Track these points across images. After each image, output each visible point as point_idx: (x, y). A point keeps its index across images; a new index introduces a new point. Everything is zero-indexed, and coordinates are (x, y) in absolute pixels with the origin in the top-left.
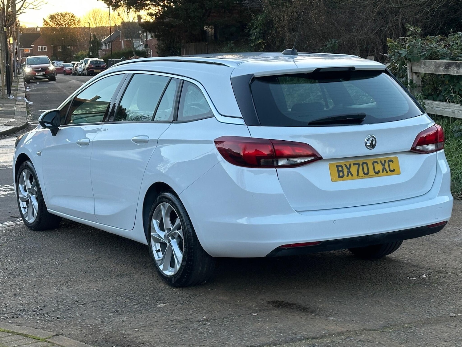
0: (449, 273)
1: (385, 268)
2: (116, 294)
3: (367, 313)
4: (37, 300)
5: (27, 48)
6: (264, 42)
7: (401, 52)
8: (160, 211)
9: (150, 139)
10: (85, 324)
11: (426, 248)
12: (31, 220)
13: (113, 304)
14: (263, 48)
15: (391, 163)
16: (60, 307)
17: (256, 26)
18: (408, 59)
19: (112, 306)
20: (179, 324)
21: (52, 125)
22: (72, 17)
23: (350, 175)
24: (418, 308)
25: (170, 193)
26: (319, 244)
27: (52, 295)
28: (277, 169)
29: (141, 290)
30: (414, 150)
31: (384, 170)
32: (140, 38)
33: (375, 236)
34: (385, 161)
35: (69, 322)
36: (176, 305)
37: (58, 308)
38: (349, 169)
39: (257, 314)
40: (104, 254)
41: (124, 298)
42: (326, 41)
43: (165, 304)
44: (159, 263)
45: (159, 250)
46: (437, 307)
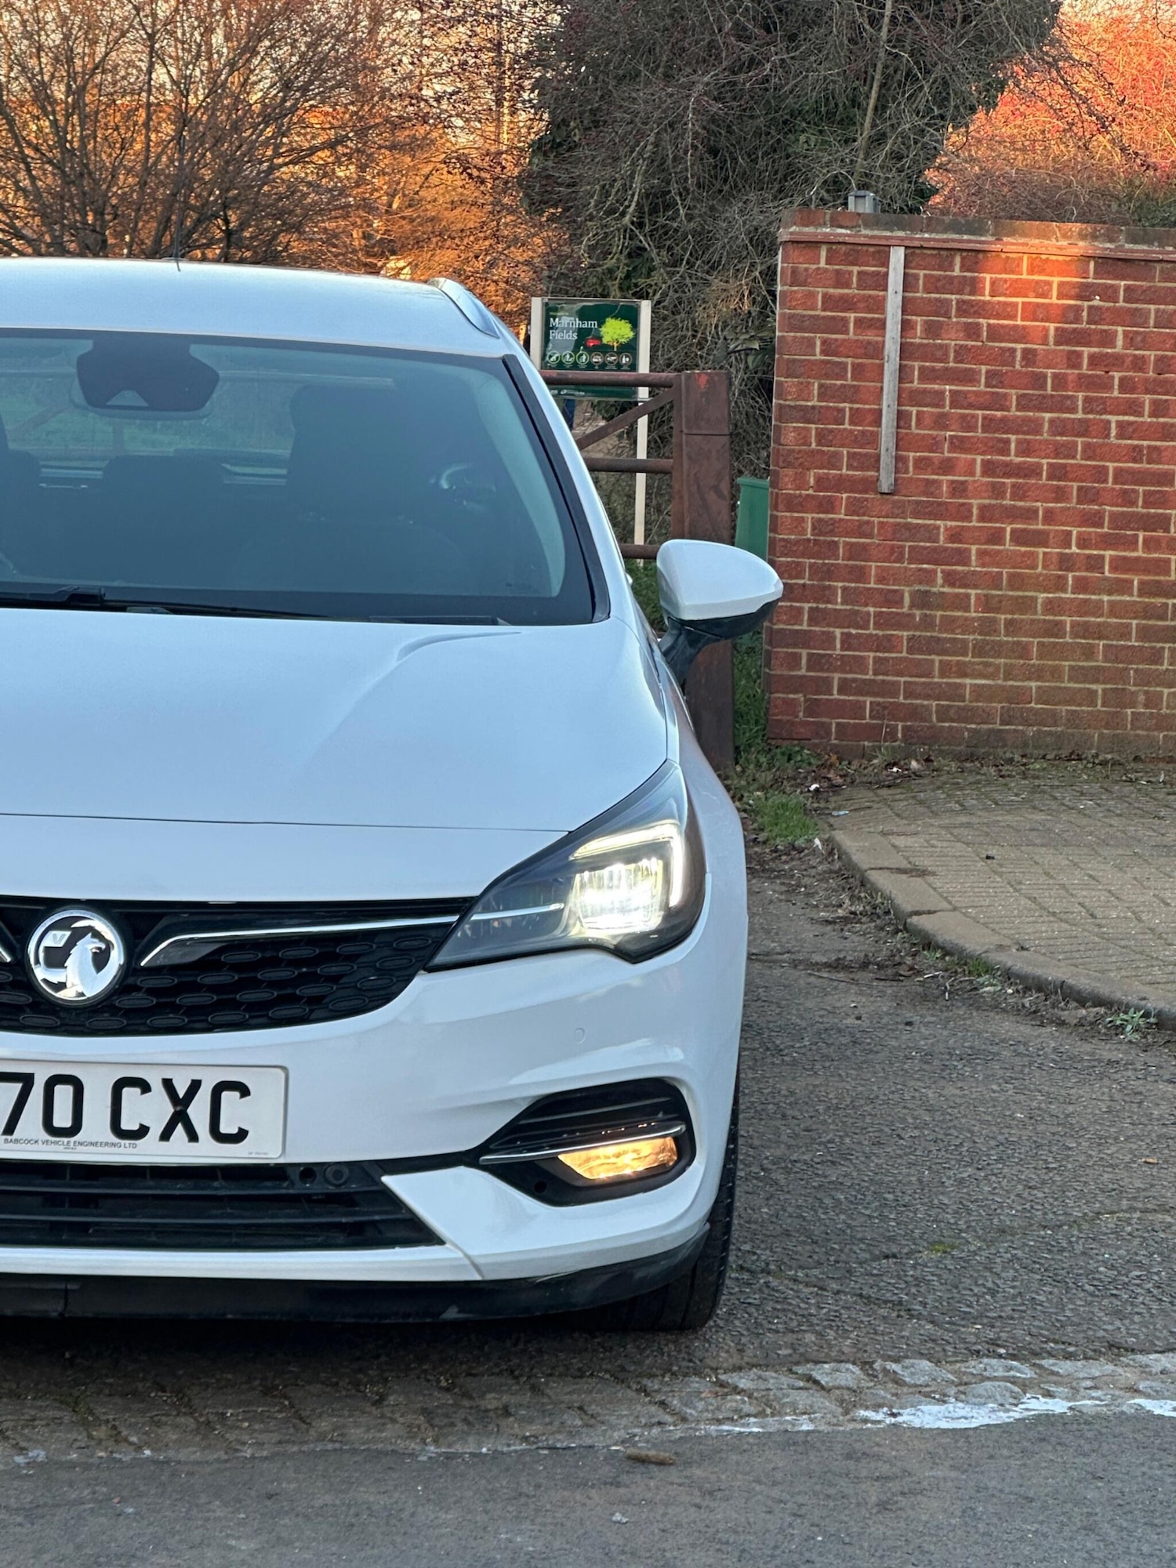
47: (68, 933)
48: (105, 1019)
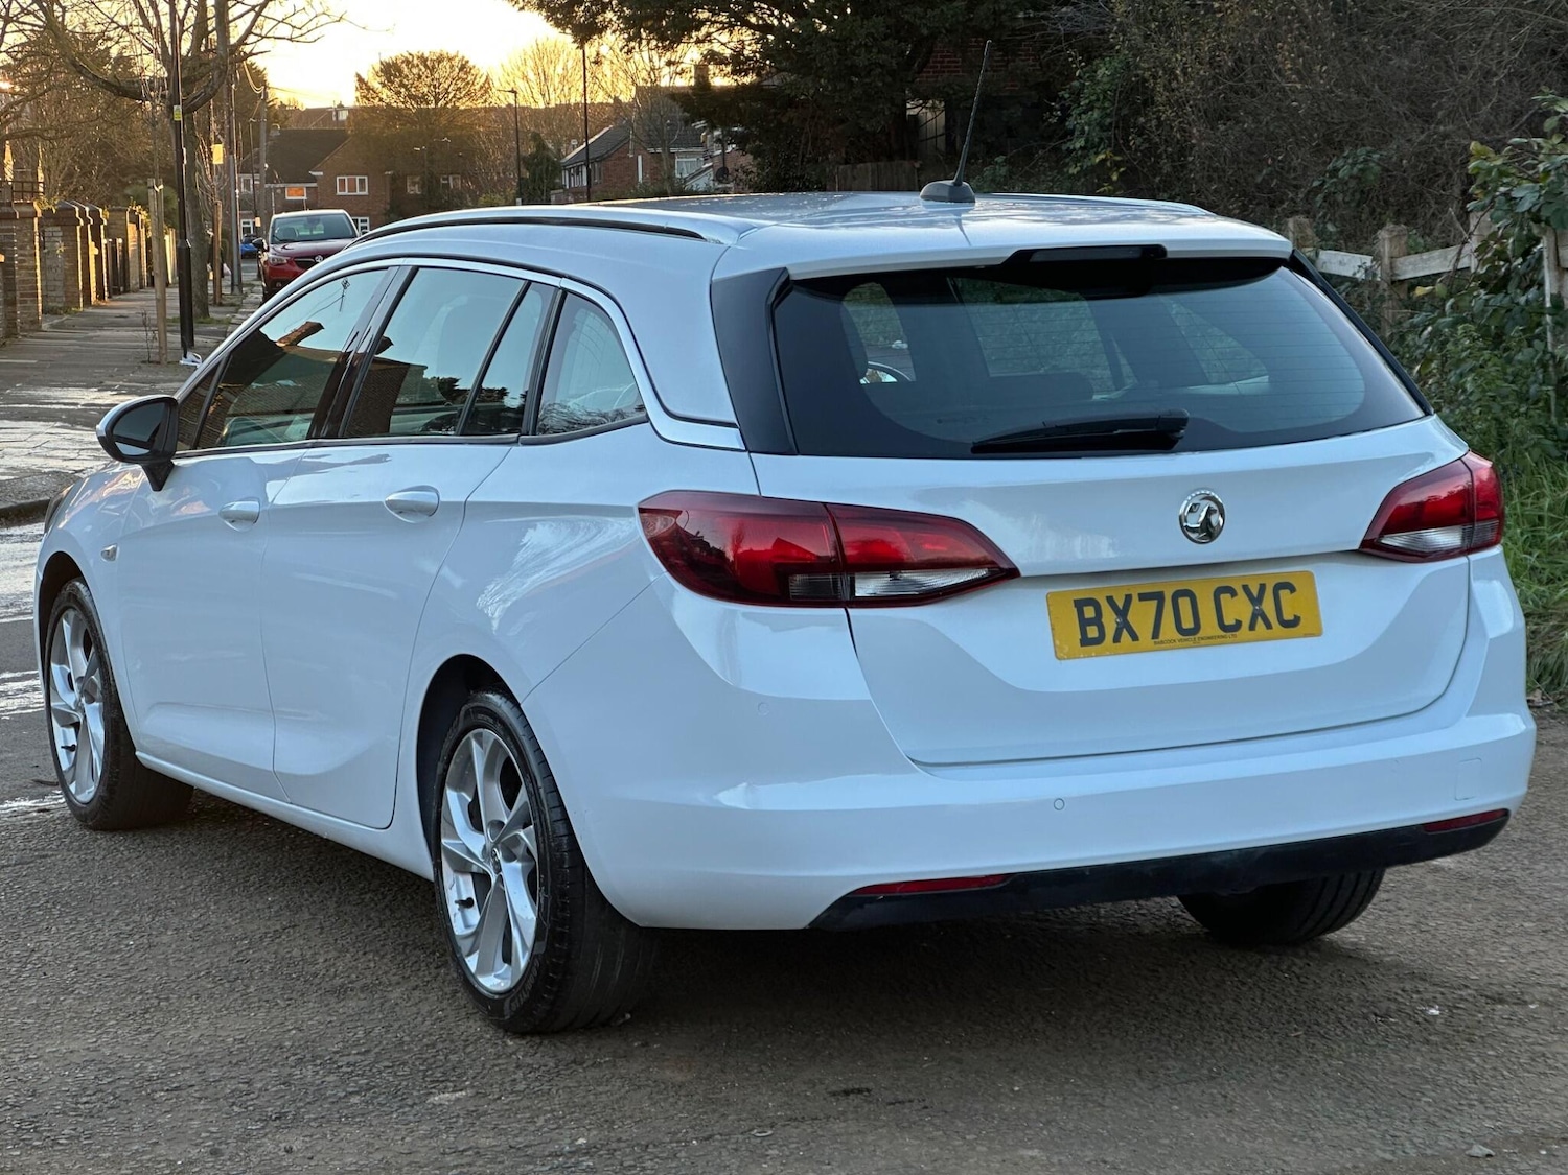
0: (1532, 1003)
1: (1303, 979)
2: (299, 1056)
3: (1166, 1136)
4: (14, 1073)
5: (298, 185)
6: (1118, 158)
7: (1516, 194)
8: (470, 758)
9: (442, 499)
10: (149, 1160)
11: (1485, 912)
12: (86, 791)
13: (274, 1089)
14: (1111, 182)
15: (1284, 594)
16: (84, 1099)
17: (1087, 101)
18: (1544, 218)
19: (269, 1097)
20: (481, 1162)
21: (147, 451)
22: (461, 69)
23: (1125, 634)
24: (1363, 1123)
25: (499, 693)
26: (1001, 885)
27: (75, 1058)
28: (849, 610)
29: (393, 1043)
30: (1372, 549)
31: (1259, 620)
32: (701, 145)
33: (1213, 859)
34: (1262, 588)
35: (98, 1150)
36: (496, 1096)
37: (77, 1103)
38: (1122, 613)
39: (770, 1132)
40: (311, 914)
41: (321, 1072)
42: (1334, 155)
43: (457, 1094)
44: (465, 946)
45: (470, 900)
46: (1434, 1124)
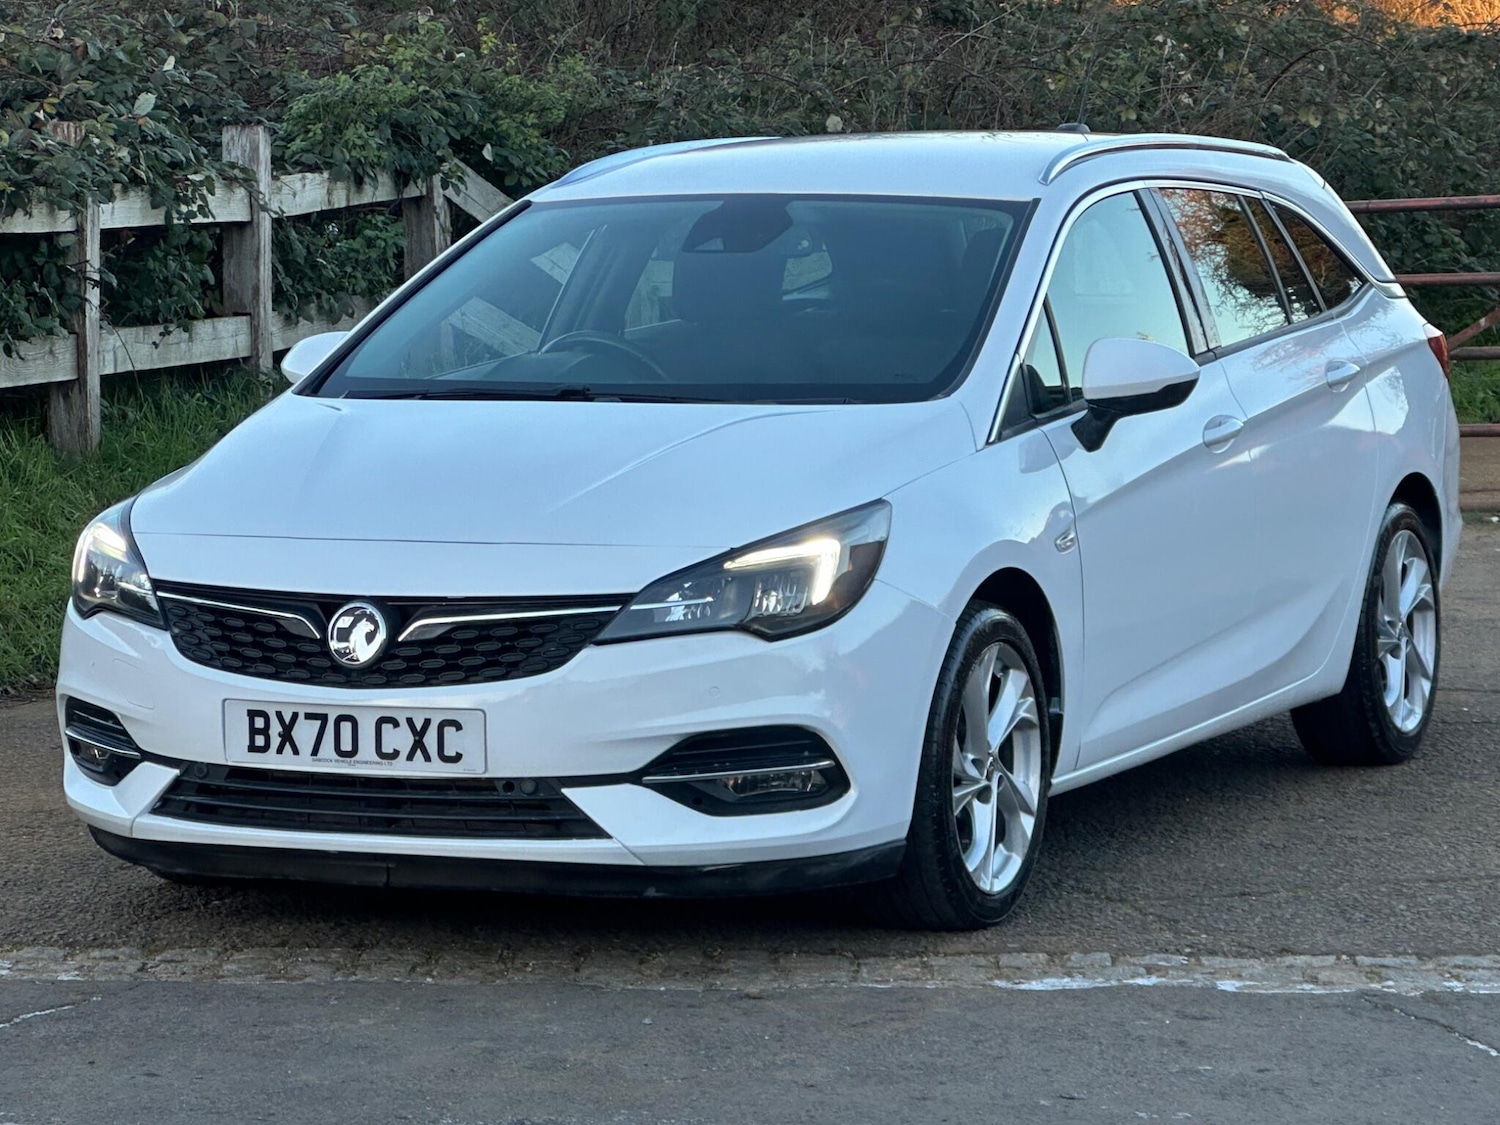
47: (352, 619)
48: (377, 678)
